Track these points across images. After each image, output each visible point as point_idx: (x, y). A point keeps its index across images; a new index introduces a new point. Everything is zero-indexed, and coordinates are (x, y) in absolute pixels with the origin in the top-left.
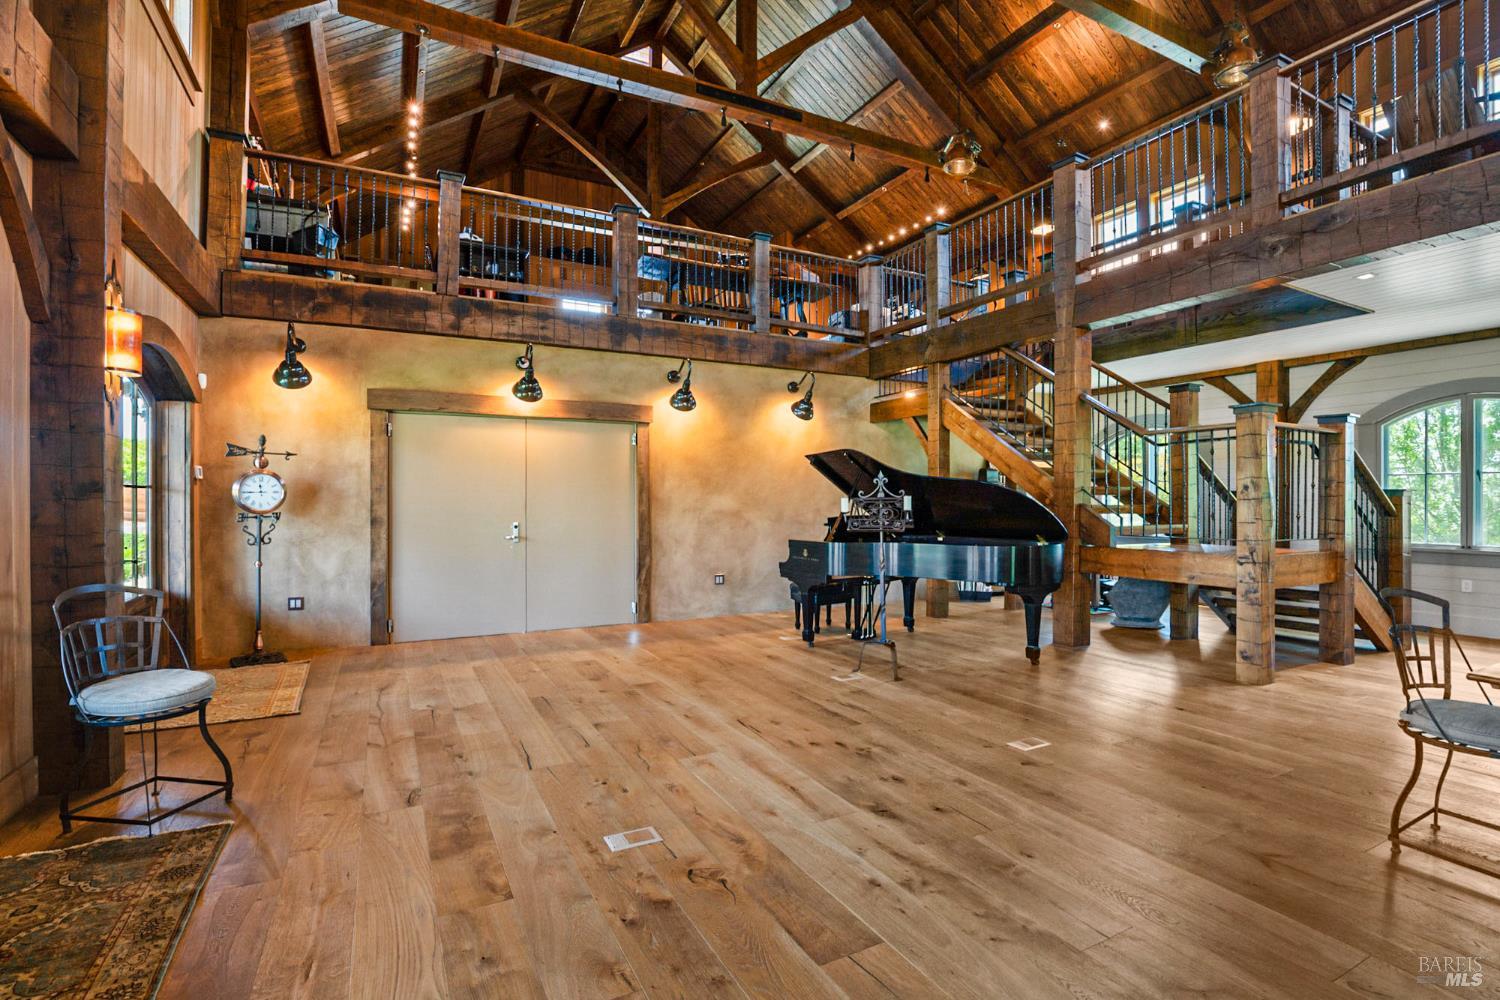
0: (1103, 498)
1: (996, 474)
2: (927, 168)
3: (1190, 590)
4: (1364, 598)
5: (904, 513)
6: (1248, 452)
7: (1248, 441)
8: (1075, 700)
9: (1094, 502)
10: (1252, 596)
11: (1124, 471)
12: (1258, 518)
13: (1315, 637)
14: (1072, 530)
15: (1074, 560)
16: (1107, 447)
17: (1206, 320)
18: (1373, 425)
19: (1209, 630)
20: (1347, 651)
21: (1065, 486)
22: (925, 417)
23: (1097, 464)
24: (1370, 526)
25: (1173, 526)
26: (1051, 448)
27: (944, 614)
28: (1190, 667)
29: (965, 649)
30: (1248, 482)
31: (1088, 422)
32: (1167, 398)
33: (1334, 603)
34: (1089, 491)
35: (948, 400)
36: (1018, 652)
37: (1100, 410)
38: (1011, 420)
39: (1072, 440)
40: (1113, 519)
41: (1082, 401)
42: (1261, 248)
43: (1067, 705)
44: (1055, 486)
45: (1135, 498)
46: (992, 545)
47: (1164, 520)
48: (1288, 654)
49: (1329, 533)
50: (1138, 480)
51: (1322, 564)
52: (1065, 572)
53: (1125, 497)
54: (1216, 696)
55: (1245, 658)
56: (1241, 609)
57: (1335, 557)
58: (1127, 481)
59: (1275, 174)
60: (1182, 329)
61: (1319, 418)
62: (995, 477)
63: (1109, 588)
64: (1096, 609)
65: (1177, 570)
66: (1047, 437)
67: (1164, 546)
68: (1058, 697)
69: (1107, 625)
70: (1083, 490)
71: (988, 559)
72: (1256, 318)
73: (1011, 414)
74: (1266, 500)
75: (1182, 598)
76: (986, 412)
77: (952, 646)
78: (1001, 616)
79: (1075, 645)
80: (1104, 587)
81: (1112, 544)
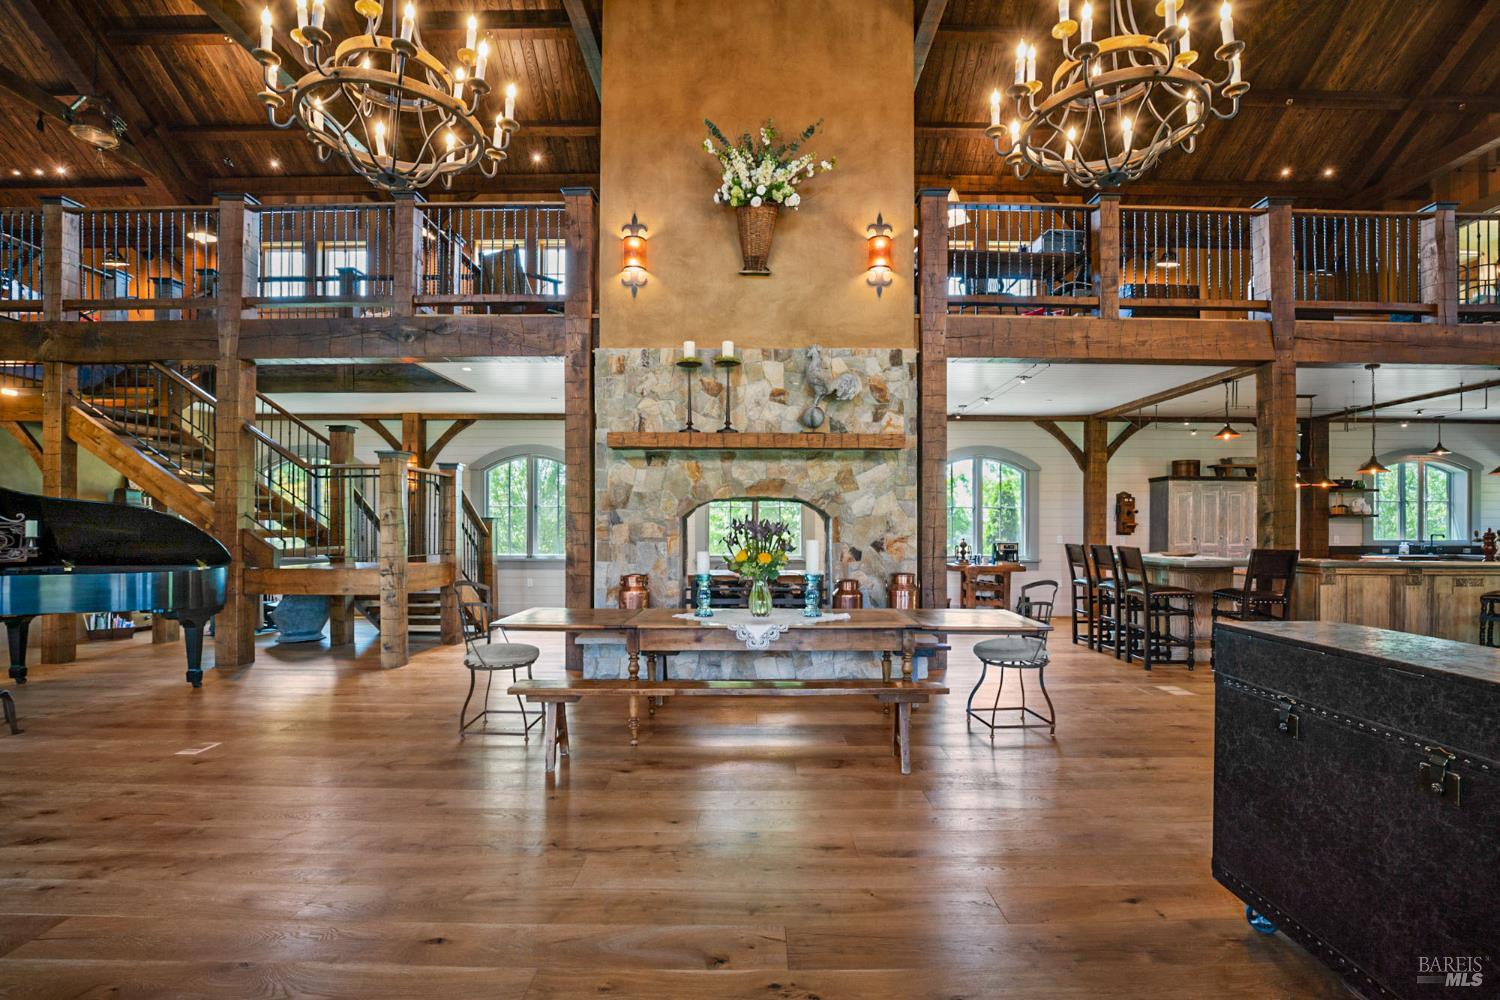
0: (266, 523)
1: (139, 495)
2: (41, 114)
3: (347, 601)
4: (469, 595)
5: (25, 541)
6: (388, 488)
7: (388, 480)
8: (242, 707)
9: (257, 527)
10: (392, 600)
11: (288, 497)
12: (395, 539)
13: (437, 628)
14: (236, 554)
15: (237, 583)
16: (270, 474)
17: (361, 372)
18: (479, 470)
19: (363, 634)
20: (459, 634)
21: (227, 511)
22: (39, 424)
23: (261, 490)
24: (473, 542)
25: (331, 548)
26: (211, 471)
27: (71, 658)
28: (345, 665)
29: (109, 688)
30: (388, 511)
31: (251, 451)
32: (326, 434)
33: (450, 600)
34: (253, 517)
35: (75, 408)
36: (178, 678)
37: (264, 441)
38: (164, 439)
39: (235, 468)
40: (277, 543)
41: (246, 431)
42: (400, 333)
43: (236, 712)
44: (217, 511)
45: (297, 523)
46: (144, 572)
47: (323, 542)
48: (418, 643)
49: (446, 551)
50: (300, 506)
51: (441, 573)
52: (228, 595)
53: (288, 522)
54: (366, 680)
55: (386, 648)
56: (385, 611)
57: (449, 567)
58: (290, 507)
59: (410, 280)
60: (342, 376)
61: (440, 464)
62: (137, 498)
63: (272, 609)
64: (259, 631)
65: (334, 584)
66: (207, 460)
67: (325, 565)
68: (226, 708)
69: (272, 643)
70: (246, 515)
71: (139, 586)
72: (400, 379)
73: (163, 432)
74: (400, 527)
75: (341, 609)
76: (131, 427)
77: (91, 687)
78: (150, 651)
79: (240, 664)
80: (267, 609)
81: (275, 566)
